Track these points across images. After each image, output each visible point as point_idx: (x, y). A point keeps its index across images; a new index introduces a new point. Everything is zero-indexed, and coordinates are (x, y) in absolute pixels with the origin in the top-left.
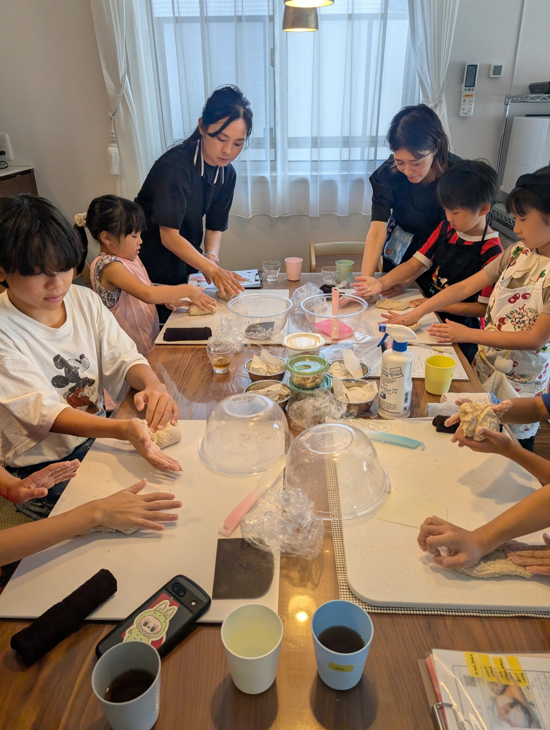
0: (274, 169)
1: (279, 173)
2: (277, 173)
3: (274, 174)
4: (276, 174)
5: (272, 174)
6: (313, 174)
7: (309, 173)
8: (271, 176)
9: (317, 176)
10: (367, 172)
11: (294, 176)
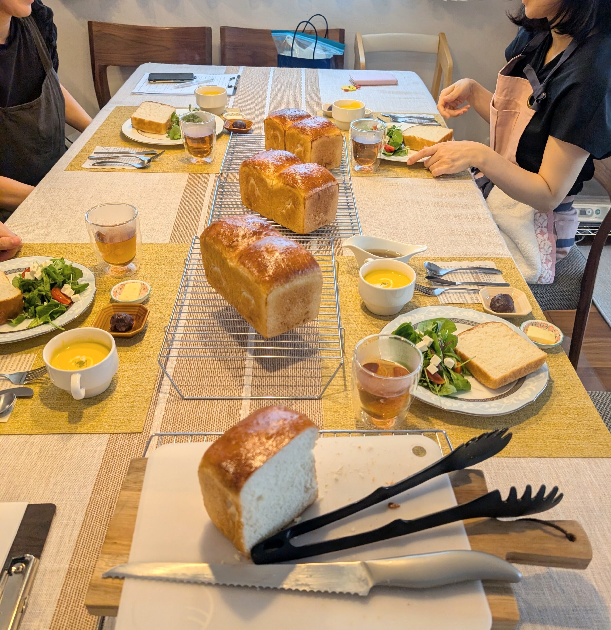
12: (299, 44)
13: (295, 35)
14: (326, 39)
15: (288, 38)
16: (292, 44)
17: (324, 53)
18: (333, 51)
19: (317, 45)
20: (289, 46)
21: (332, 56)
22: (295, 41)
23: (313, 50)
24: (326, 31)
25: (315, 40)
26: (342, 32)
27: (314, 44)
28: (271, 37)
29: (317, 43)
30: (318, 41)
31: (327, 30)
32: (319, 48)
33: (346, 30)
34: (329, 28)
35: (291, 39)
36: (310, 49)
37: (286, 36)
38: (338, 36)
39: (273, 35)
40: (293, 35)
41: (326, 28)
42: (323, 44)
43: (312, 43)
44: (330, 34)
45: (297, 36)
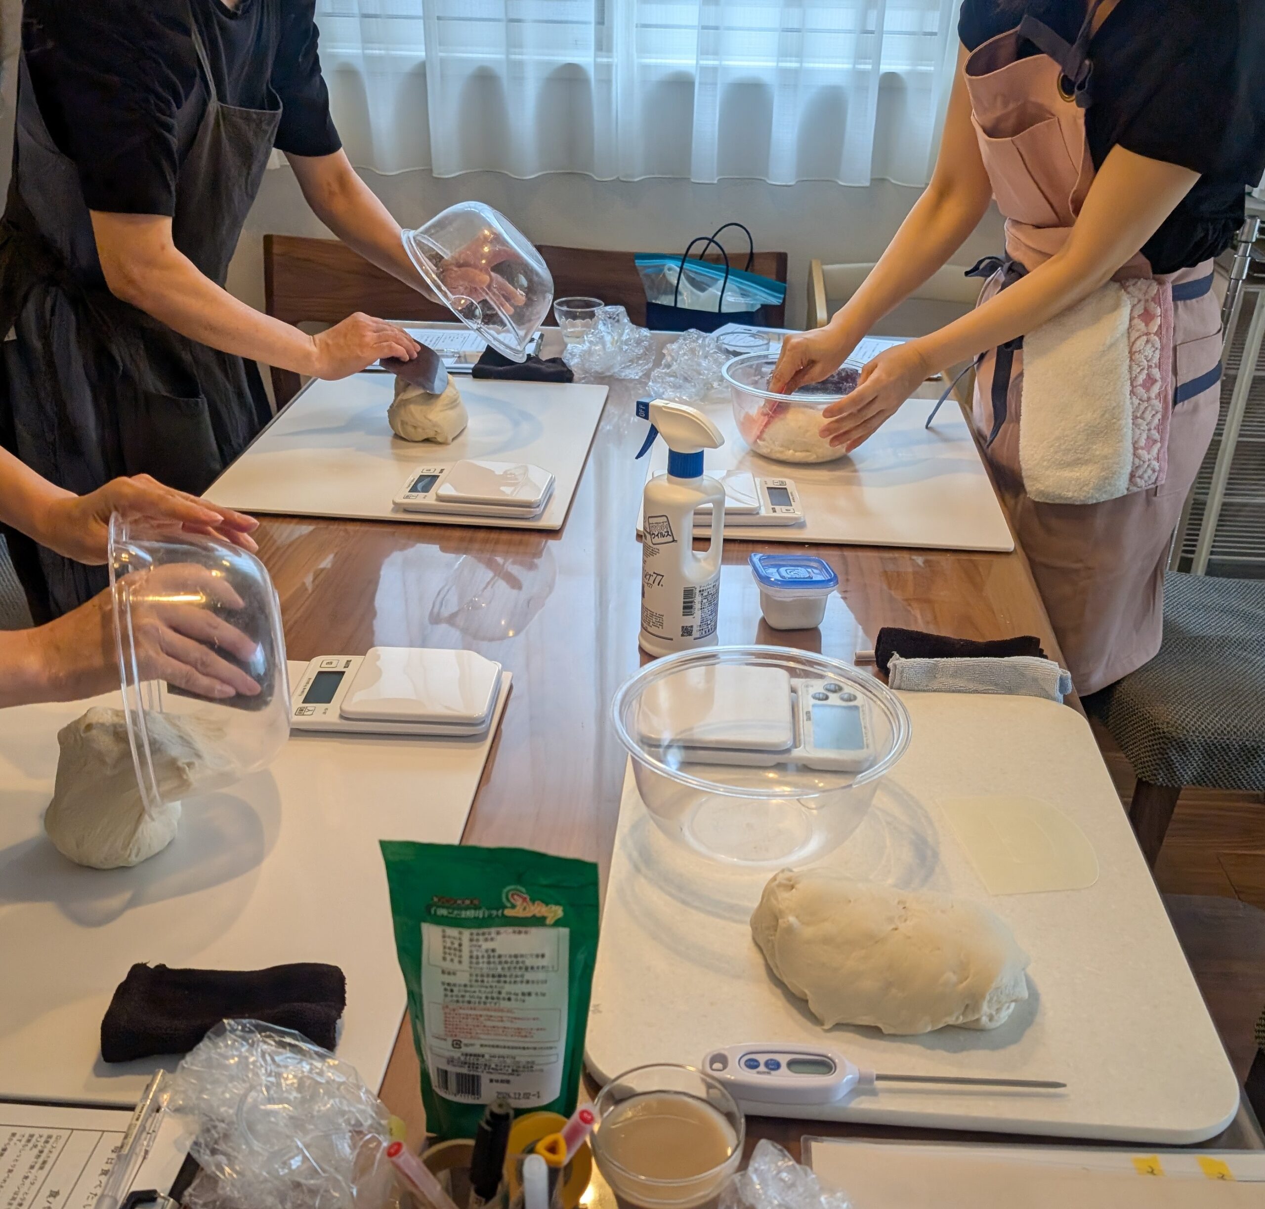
0: (603, 45)
1: (618, 58)
2: (611, 57)
3: (605, 60)
4: (610, 60)
5: (599, 60)
6: (703, 62)
7: (694, 62)
8: (596, 65)
9: (715, 69)
10: (855, 63)
11: (656, 66)
12: (693, 282)
13: (683, 264)
14: (749, 273)
15: (670, 269)
16: (676, 282)
17: (742, 300)
18: (763, 297)
19: (727, 284)
20: (671, 285)
21: (759, 306)
22: (682, 276)
23: (720, 294)
24: (748, 257)
25: (724, 275)
26: (781, 259)
27: (722, 282)
28: (635, 267)
29: (728, 280)
30: (729, 276)
31: (752, 254)
32: (732, 291)
33: (789, 256)
34: (754, 251)
35: (675, 271)
36: (715, 291)
37: (664, 265)
38: (773, 266)
39: (638, 263)
40: (680, 263)
41: (749, 251)
42: (741, 283)
43: (717, 280)
44: (757, 262)
45: (686, 265)
